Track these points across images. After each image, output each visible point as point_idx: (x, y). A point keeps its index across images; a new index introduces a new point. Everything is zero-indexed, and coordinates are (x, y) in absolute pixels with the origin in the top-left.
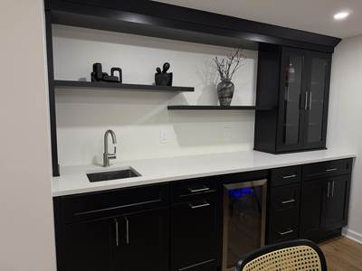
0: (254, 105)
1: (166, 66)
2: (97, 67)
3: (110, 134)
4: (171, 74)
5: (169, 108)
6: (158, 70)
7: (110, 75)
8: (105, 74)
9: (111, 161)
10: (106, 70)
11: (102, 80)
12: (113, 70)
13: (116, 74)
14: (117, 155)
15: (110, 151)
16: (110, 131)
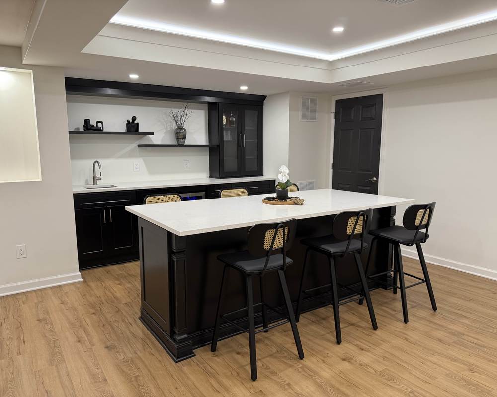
0: (208, 144)
1: (134, 118)
2: (87, 121)
3: (97, 163)
4: (138, 124)
5: (139, 146)
6: (128, 121)
7: (95, 125)
8: (93, 126)
9: (98, 182)
10: (93, 123)
11: (91, 129)
12: (97, 122)
13: (100, 125)
14: (102, 177)
15: (98, 175)
16: (97, 162)
